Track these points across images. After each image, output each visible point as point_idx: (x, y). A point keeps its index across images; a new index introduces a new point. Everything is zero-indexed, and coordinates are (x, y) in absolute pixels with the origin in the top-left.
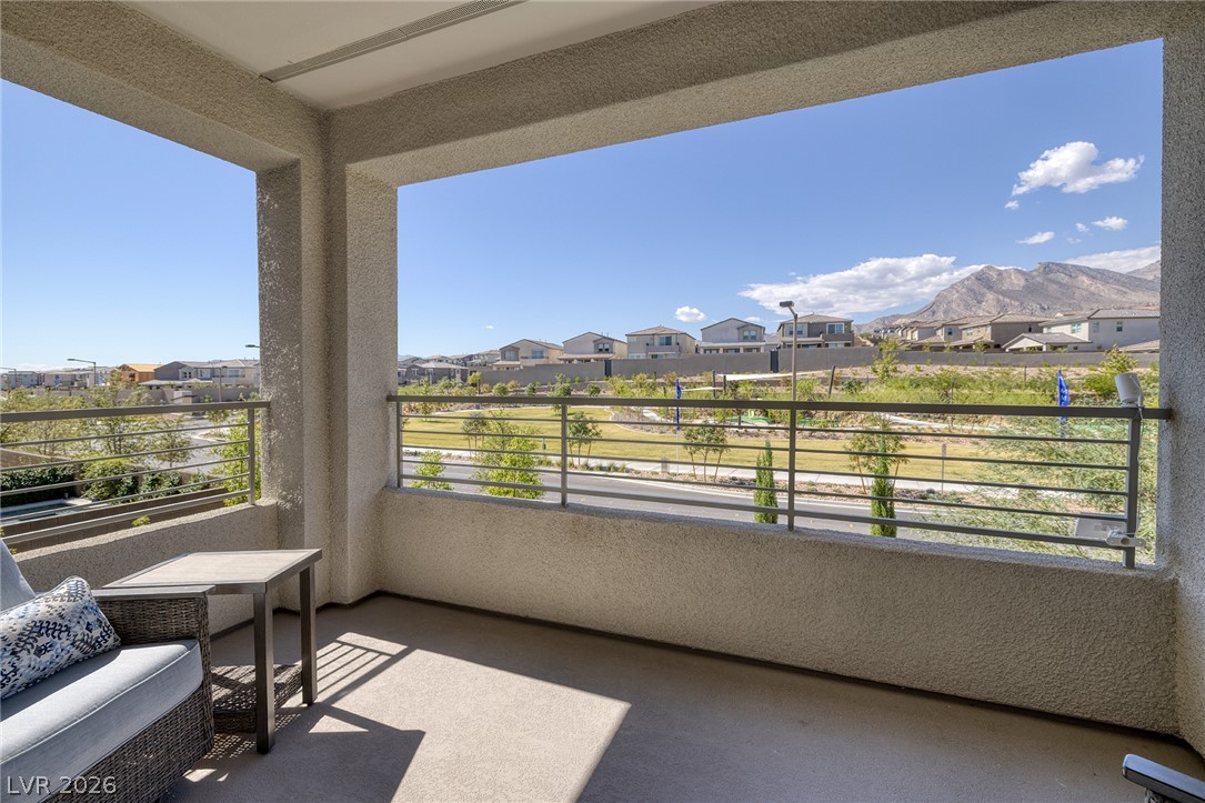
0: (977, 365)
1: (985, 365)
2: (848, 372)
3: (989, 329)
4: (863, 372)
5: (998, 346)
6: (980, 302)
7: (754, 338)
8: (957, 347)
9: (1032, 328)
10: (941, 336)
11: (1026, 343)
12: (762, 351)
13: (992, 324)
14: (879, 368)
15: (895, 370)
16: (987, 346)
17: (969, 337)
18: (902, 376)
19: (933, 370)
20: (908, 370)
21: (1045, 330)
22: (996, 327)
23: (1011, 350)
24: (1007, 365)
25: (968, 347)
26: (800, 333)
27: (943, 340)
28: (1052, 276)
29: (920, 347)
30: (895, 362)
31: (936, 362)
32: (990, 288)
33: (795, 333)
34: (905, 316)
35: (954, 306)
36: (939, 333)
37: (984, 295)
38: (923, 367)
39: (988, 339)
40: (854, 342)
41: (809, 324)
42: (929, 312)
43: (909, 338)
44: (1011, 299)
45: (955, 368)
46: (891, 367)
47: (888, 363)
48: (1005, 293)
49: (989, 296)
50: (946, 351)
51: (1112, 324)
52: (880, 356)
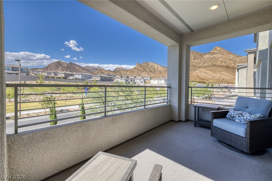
0: (63, 82)
1: (64, 82)
3: (64, 74)
5: (66, 78)
8: (57, 78)
9: (72, 75)
11: (71, 78)
14: (39, 81)
16: (64, 78)
21: (74, 76)
23: (69, 79)
24: (69, 82)
25: (59, 78)
26: (8, 69)
27: (53, 76)
28: (72, 65)
29: (48, 77)
30: (43, 80)
31: (53, 80)
32: (60, 65)
33: (7, 69)
34: (40, 69)
35: (52, 68)
36: (52, 74)
37: (59, 67)
38: (50, 82)
39: (64, 76)
40: (29, 74)
41: (12, 67)
42: (46, 69)
43: (44, 74)
44: (65, 68)
45: (58, 82)
46: (42, 81)
47: (42, 80)
48: (63, 67)
49: (60, 67)
50: (55, 78)
51: (85, 76)
52: (39, 78)
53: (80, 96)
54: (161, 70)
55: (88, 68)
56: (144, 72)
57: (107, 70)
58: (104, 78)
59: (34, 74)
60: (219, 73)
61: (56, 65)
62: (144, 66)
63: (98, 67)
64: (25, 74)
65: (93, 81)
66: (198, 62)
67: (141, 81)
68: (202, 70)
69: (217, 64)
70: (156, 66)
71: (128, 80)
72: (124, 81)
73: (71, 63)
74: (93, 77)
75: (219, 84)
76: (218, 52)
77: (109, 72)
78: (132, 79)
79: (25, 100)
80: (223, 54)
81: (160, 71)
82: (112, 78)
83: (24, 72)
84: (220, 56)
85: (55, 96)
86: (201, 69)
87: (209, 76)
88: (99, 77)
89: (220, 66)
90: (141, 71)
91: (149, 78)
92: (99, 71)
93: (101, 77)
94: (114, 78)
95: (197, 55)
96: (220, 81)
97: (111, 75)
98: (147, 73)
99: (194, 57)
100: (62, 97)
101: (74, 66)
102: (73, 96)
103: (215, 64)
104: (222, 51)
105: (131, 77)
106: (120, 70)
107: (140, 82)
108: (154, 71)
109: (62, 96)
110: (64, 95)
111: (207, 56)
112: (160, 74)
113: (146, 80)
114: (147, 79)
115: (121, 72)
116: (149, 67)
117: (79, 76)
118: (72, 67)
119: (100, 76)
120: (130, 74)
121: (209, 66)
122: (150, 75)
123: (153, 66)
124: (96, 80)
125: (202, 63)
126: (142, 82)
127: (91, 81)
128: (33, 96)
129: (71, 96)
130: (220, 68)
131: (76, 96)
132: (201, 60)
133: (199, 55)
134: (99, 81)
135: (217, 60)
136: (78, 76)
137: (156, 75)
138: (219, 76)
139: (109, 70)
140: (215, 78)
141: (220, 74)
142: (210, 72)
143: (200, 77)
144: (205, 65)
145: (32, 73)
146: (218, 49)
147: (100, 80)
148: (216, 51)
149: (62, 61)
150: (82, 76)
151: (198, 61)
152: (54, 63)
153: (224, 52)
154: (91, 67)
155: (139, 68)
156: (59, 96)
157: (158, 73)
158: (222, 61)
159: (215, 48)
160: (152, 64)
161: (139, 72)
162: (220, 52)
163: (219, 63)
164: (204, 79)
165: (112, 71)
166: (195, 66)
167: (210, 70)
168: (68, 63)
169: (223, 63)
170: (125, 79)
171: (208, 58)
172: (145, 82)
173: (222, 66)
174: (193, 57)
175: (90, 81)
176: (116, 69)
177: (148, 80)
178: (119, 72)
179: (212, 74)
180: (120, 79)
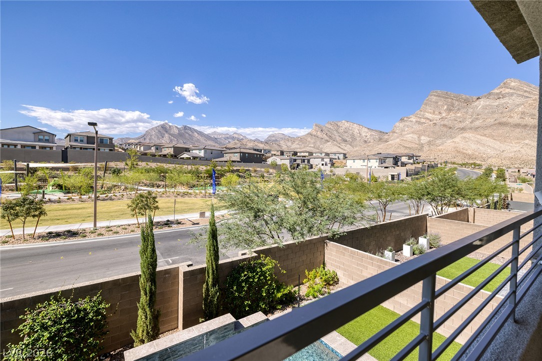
0: (170, 163)
1: (173, 164)
2: (112, 164)
3: (173, 148)
4: (121, 165)
5: (176, 156)
6: (163, 137)
7: (47, 141)
8: (161, 155)
9: (187, 150)
10: (153, 150)
11: (185, 156)
12: (54, 149)
13: (173, 147)
14: (129, 163)
15: (137, 165)
16: (172, 156)
17: (165, 151)
18: (140, 167)
19: (153, 165)
20: (143, 164)
21: (191, 151)
22: (175, 148)
23: (181, 158)
24: (180, 164)
25: (165, 156)
26: (82, 141)
27: (154, 152)
28: (186, 131)
29: (146, 154)
30: (137, 160)
31: (154, 161)
32: (166, 132)
33: (79, 141)
34: (132, 139)
35: (153, 137)
36: (153, 148)
37: (164, 134)
38: (149, 163)
39: (172, 153)
40: (114, 149)
41: (87, 137)
42: (143, 138)
43: (138, 149)
44: (174, 137)
45: (162, 164)
46: (135, 163)
47: (134, 161)
48: (172, 135)
49: (167, 135)
50: (157, 157)
51: (210, 151)
52: (130, 157)
53: (201, 193)
54: (368, 137)
55: (216, 137)
56: (329, 142)
57: (253, 139)
58: (247, 155)
59: (123, 149)
60: (516, 143)
61: (159, 131)
62: (330, 130)
63: (235, 133)
64: (107, 150)
65: (226, 161)
66: (460, 117)
67: (324, 163)
68: (471, 135)
69: (510, 120)
70: (356, 128)
71: (295, 160)
72: (287, 162)
73: (185, 128)
74: (226, 153)
75: (517, 170)
76: (512, 91)
77: (257, 144)
78: (304, 158)
79: (106, 198)
80: (527, 97)
81: (366, 140)
82: (263, 155)
83: (106, 146)
84: (518, 100)
85: (157, 191)
86: (466, 135)
87: (489, 150)
88: (237, 154)
89: (517, 126)
90: (323, 140)
91: (341, 156)
92: (236, 141)
93: (242, 154)
94: (267, 155)
95: (457, 100)
96: (519, 162)
97: (261, 150)
98: (336, 145)
99: (448, 105)
100: (168, 194)
101: (191, 133)
102: (188, 193)
103: (504, 120)
104: (525, 89)
105: (303, 154)
106: (278, 140)
107: (323, 165)
108: (351, 140)
109: (169, 192)
110: (172, 190)
111: (482, 103)
112: (365, 146)
113: (334, 160)
114: (337, 157)
115: (281, 142)
116: (341, 130)
117: (199, 153)
118: (187, 135)
119: (240, 153)
120: (298, 146)
121: (487, 127)
122: (342, 149)
123: (350, 128)
124: (232, 159)
125: (470, 120)
126: (326, 165)
127: (222, 161)
128: (118, 191)
129: (185, 192)
130: (518, 130)
131: (195, 192)
132: (467, 113)
133: (460, 101)
134: (238, 162)
135: (510, 111)
136: (197, 152)
137: (355, 149)
138: (515, 150)
139: (257, 140)
140: (505, 154)
141: (518, 145)
142: (492, 140)
143: (464, 153)
144: (477, 123)
145: (120, 148)
146: (513, 84)
147: (239, 160)
148: (507, 90)
149: (170, 124)
150: (205, 153)
151: (459, 115)
152: (156, 127)
153: (529, 92)
154: (220, 134)
155: (319, 134)
156: (163, 191)
157: (361, 144)
158: (523, 113)
159: (505, 84)
160: (347, 125)
161: (318, 143)
162: (519, 92)
163: (516, 119)
164: (474, 156)
165: (263, 140)
166: (450, 128)
167: (491, 136)
168: (179, 127)
169: (527, 119)
170: (289, 158)
171: (484, 108)
172: (333, 165)
173: (525, 126)
174: (445, 107)
175: (220, 161)
176: (270, 136)
177: (339, 159)
178: (277, 142)
179: (497, 145)
180: (279, 157)
